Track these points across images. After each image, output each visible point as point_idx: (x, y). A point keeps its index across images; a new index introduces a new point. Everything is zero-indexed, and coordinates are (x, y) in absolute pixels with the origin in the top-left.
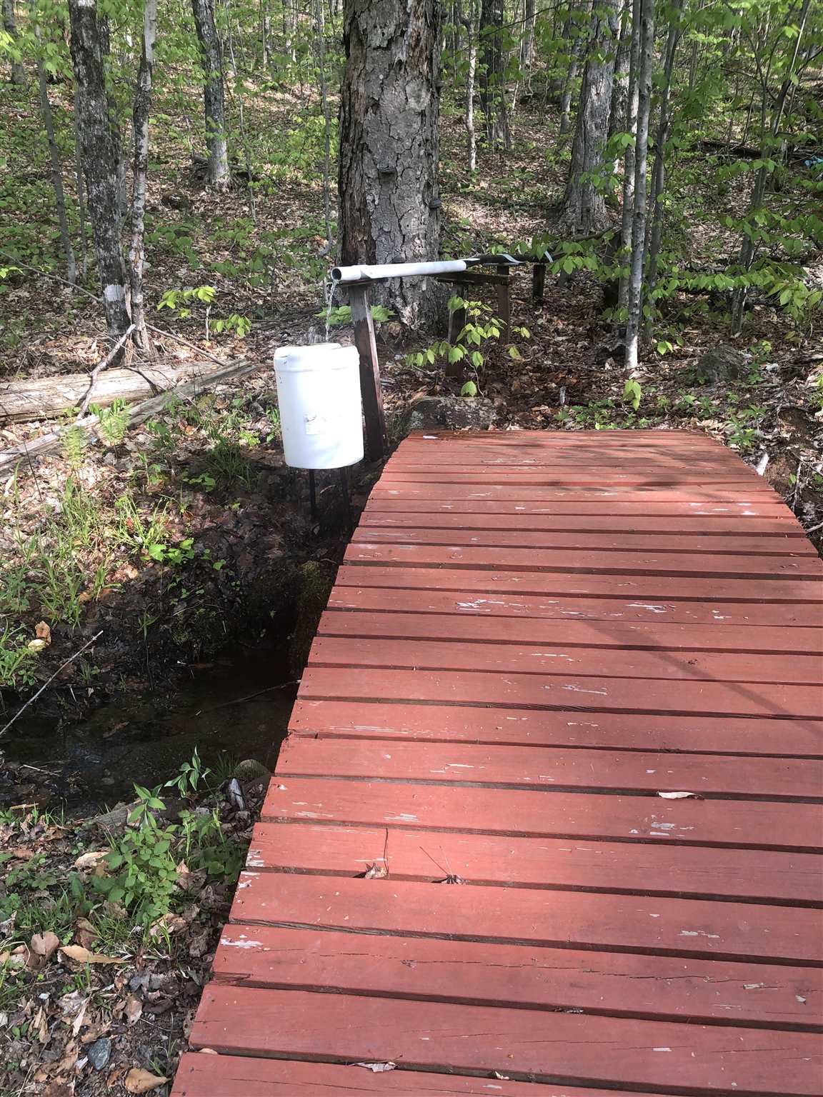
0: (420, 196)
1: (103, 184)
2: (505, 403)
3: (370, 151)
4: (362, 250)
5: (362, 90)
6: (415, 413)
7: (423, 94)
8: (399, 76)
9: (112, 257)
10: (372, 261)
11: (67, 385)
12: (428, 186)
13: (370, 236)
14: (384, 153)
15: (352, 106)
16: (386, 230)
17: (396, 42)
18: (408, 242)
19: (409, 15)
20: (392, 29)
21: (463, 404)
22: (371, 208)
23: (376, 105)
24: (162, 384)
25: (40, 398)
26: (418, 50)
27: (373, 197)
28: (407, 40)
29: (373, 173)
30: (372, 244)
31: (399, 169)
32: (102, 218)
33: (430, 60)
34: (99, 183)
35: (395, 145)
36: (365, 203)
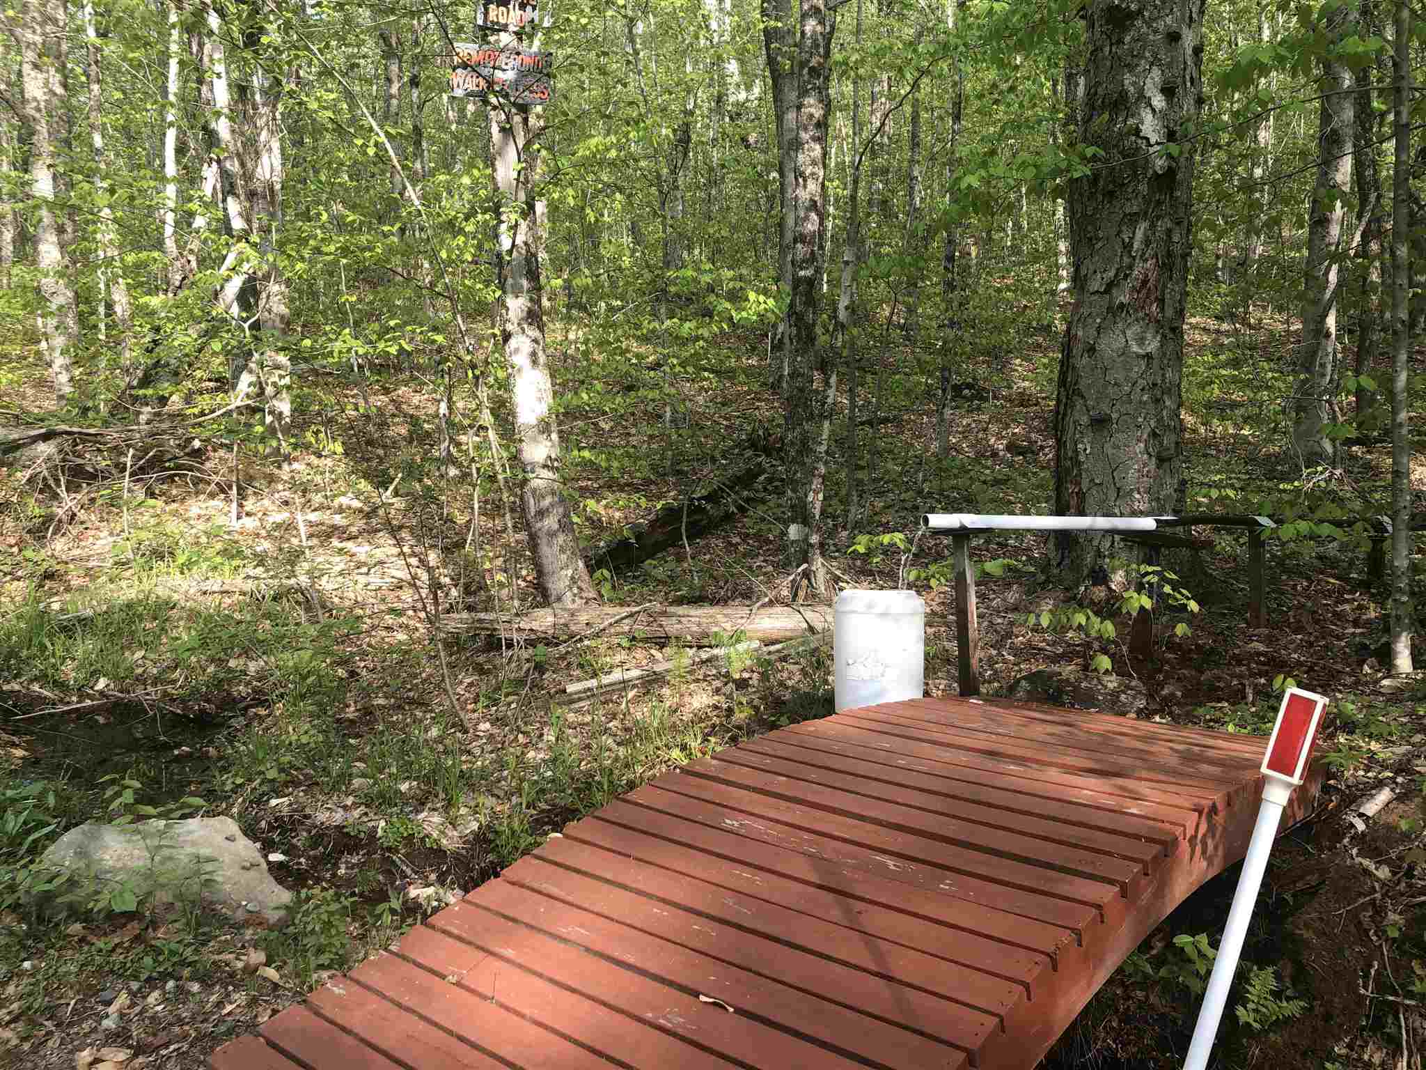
0: (1142, 445)
1: (798, 430)
2: (1179, 694)
3: (1083, 397)
4: (1073, 502)
5: (1080, 333)
6: (1023, 683)
7: (1149, 336)
8: (1118, 319)
9: (798, 498)
10: (1081, 513)
11: (726, 616)
12: (1154, 434)
13: (1080, 489)
14: (1098, 400)
15: (1070, 350)
16: (1097, 481)
17: (1118, 285)
18: (1124, 497)
19: (1134, 258)
20: (1112, 274)
21: (1095, 681)
22: (1082, 458)
23: (1092, 350)
24: (819, 626)
25: (699, 625)
26: (1144, 291)
27: (1085, 446)
28: (1129, 284)
29: (1085, 420)
30: (1081, 496)
31: (1114, 416)
32: (794, 461)
33: (1161, 302)
34: (794, 429)
35: (1110, 390)
36: (1076, 451)
